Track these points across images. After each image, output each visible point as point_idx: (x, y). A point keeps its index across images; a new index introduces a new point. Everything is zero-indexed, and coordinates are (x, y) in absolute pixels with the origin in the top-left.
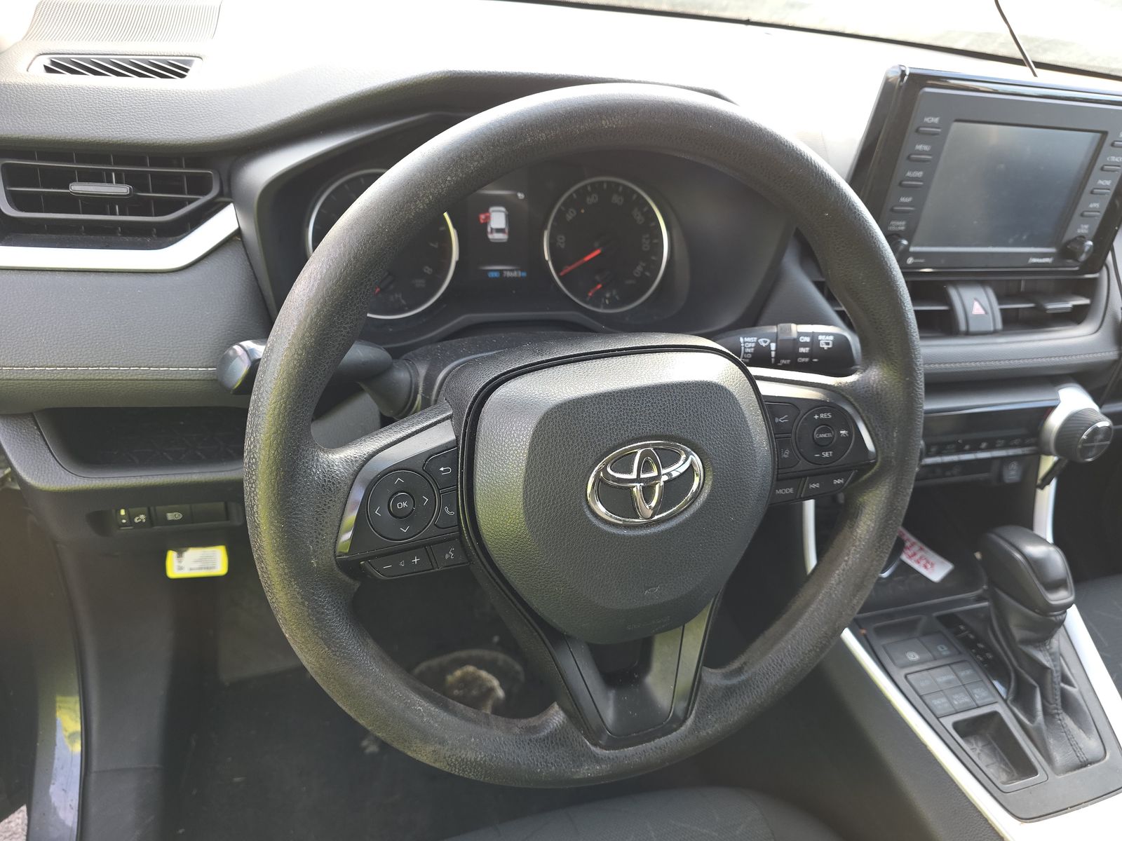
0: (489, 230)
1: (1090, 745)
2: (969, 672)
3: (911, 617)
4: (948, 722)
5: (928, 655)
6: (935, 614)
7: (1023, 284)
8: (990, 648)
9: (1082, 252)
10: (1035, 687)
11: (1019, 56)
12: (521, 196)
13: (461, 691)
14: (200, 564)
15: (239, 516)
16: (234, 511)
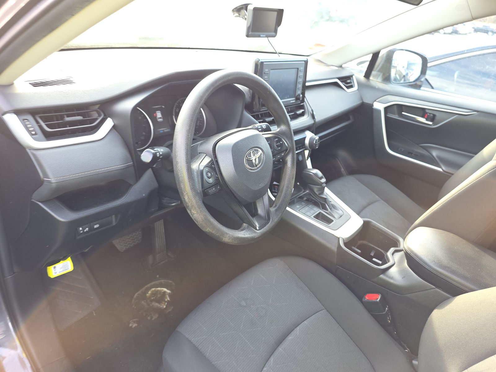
0: (157, 118)
1: (340, 212)
2: (311, 206)
3: (293, 200)
4: (312, 217)
5: (301, 206)
6: (297, 197)
7: (289, 109)
8: (312, 200)
9: (300, 98)
10: (325, 204)
11: (275, 52)
12: (163, 107)
13: (154, 298)
14: (62, 269)
15: (116, 221)
16: (114, 220)
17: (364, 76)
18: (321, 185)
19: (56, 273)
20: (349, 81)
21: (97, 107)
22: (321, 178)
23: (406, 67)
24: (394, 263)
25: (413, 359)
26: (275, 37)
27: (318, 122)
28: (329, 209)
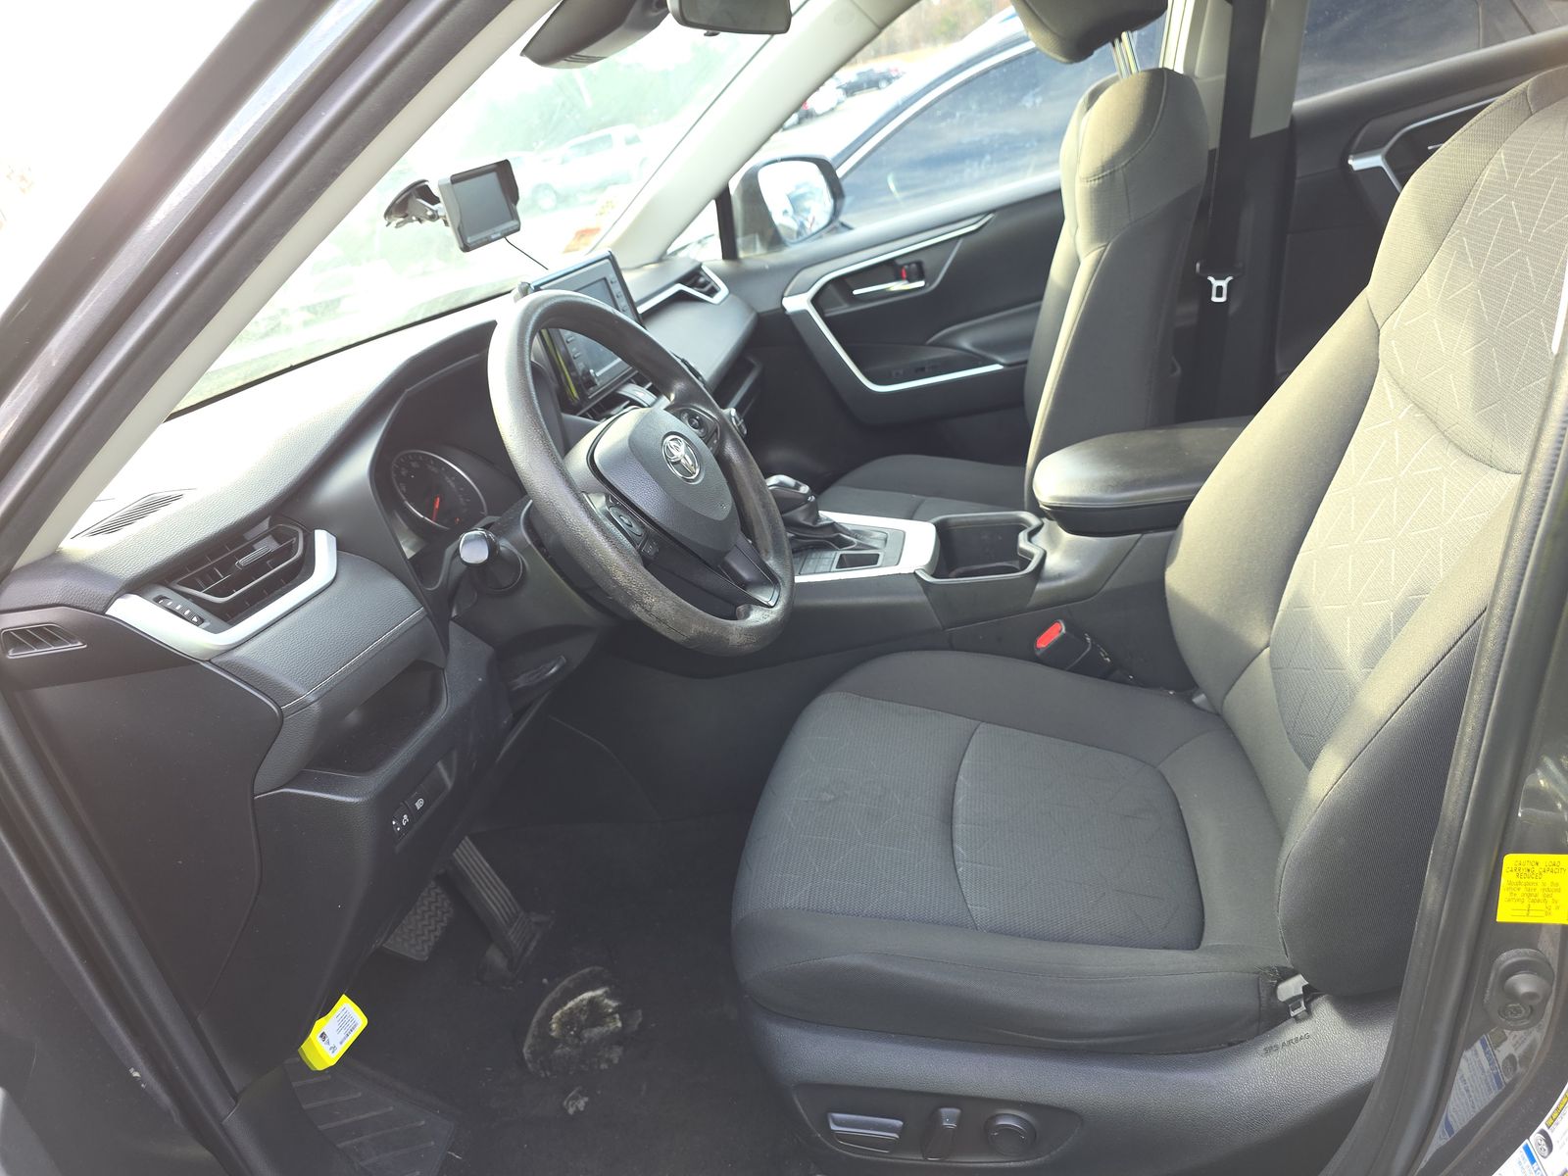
1: (878, 535)
4: (834, 568)
13: (575, 1029)
14: (343, 1031)
15: (450, 776)
16: (445, 775)
17: (724, 258)
18: (807, 502)
19: (333, 1049)
20: (702, 280)
21: (265, 525)
22: (797, 487)
23: (790, 210)
24: (1042, 552)
25: (1191, 696)
26: (518, 230)
27: (710, 381)
28: (855, 540)
